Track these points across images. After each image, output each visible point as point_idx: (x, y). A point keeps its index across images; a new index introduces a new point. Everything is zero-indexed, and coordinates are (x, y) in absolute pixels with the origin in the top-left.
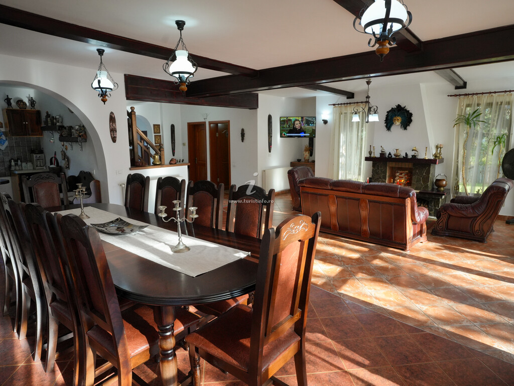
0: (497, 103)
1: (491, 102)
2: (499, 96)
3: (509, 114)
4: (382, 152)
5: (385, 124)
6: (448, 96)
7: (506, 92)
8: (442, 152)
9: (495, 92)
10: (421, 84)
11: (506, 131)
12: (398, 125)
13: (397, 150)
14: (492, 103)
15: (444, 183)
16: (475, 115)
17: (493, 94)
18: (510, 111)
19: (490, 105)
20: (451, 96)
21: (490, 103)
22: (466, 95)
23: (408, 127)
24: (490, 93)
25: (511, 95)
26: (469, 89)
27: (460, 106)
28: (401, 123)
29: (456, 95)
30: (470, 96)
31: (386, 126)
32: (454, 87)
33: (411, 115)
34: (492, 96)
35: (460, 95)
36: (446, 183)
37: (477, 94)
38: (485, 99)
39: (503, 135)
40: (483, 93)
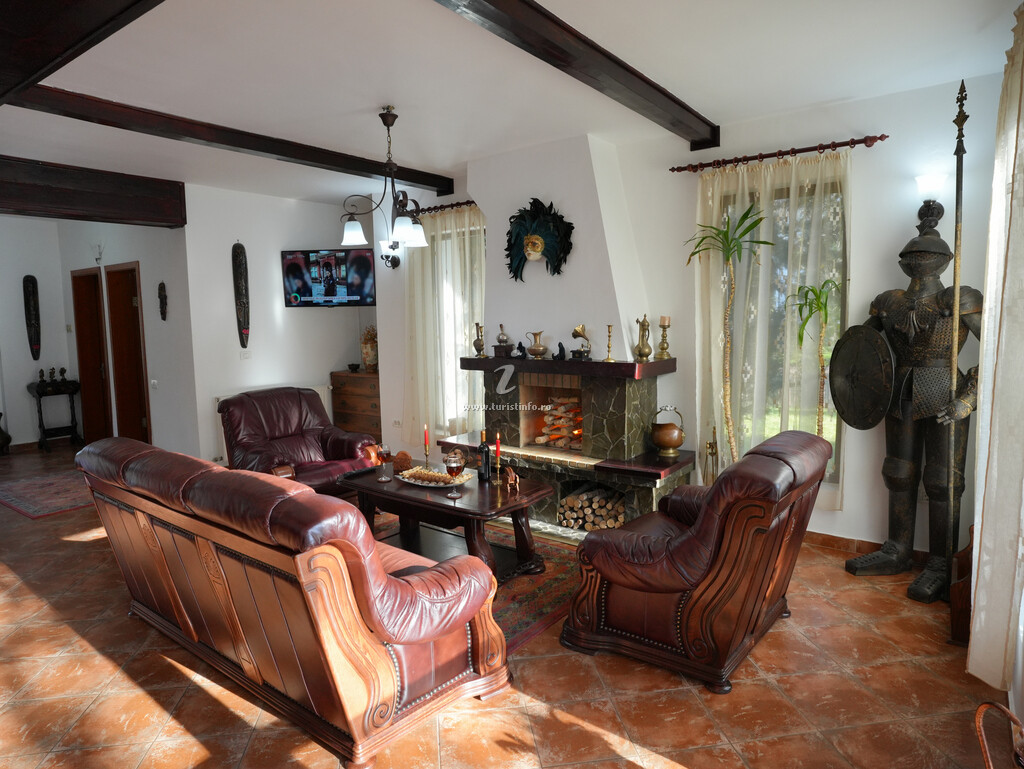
0: (801, 188)
1: (785, 186)
2: (804, 161)
3: (838, 218)
4: (500, 341)
5: (508, 261)
6: (673, 170)
7: (822, 148)
8: (668, 340)
9: (794, 152)
10: (589, 135)
11: (834, 275)
12: (538, 261)
13: (535, 335)
14: (788, 189)
15: (676, 433)
16: (748, 223)
17: (789, 158)
18: (838, 210)
19: (782, 193)
20: (680, 169)
21: (782, 190)
22: (718, 164)
23: (564, 267)
24: (781, 154)
25: (837, 157)
26: (727, 148)
27: (705, 200)
28: (543, 254)
29: (693, 168)
30: (729, 166)
31: (510, 266)
32: (686, 144)
33: (569, 228)
34: (786, 162)
35: (702, 166)
36: (680, 435)
37: (746, 159)
38: (768, 176)
39: (826, 282)
40: (761, 157)
